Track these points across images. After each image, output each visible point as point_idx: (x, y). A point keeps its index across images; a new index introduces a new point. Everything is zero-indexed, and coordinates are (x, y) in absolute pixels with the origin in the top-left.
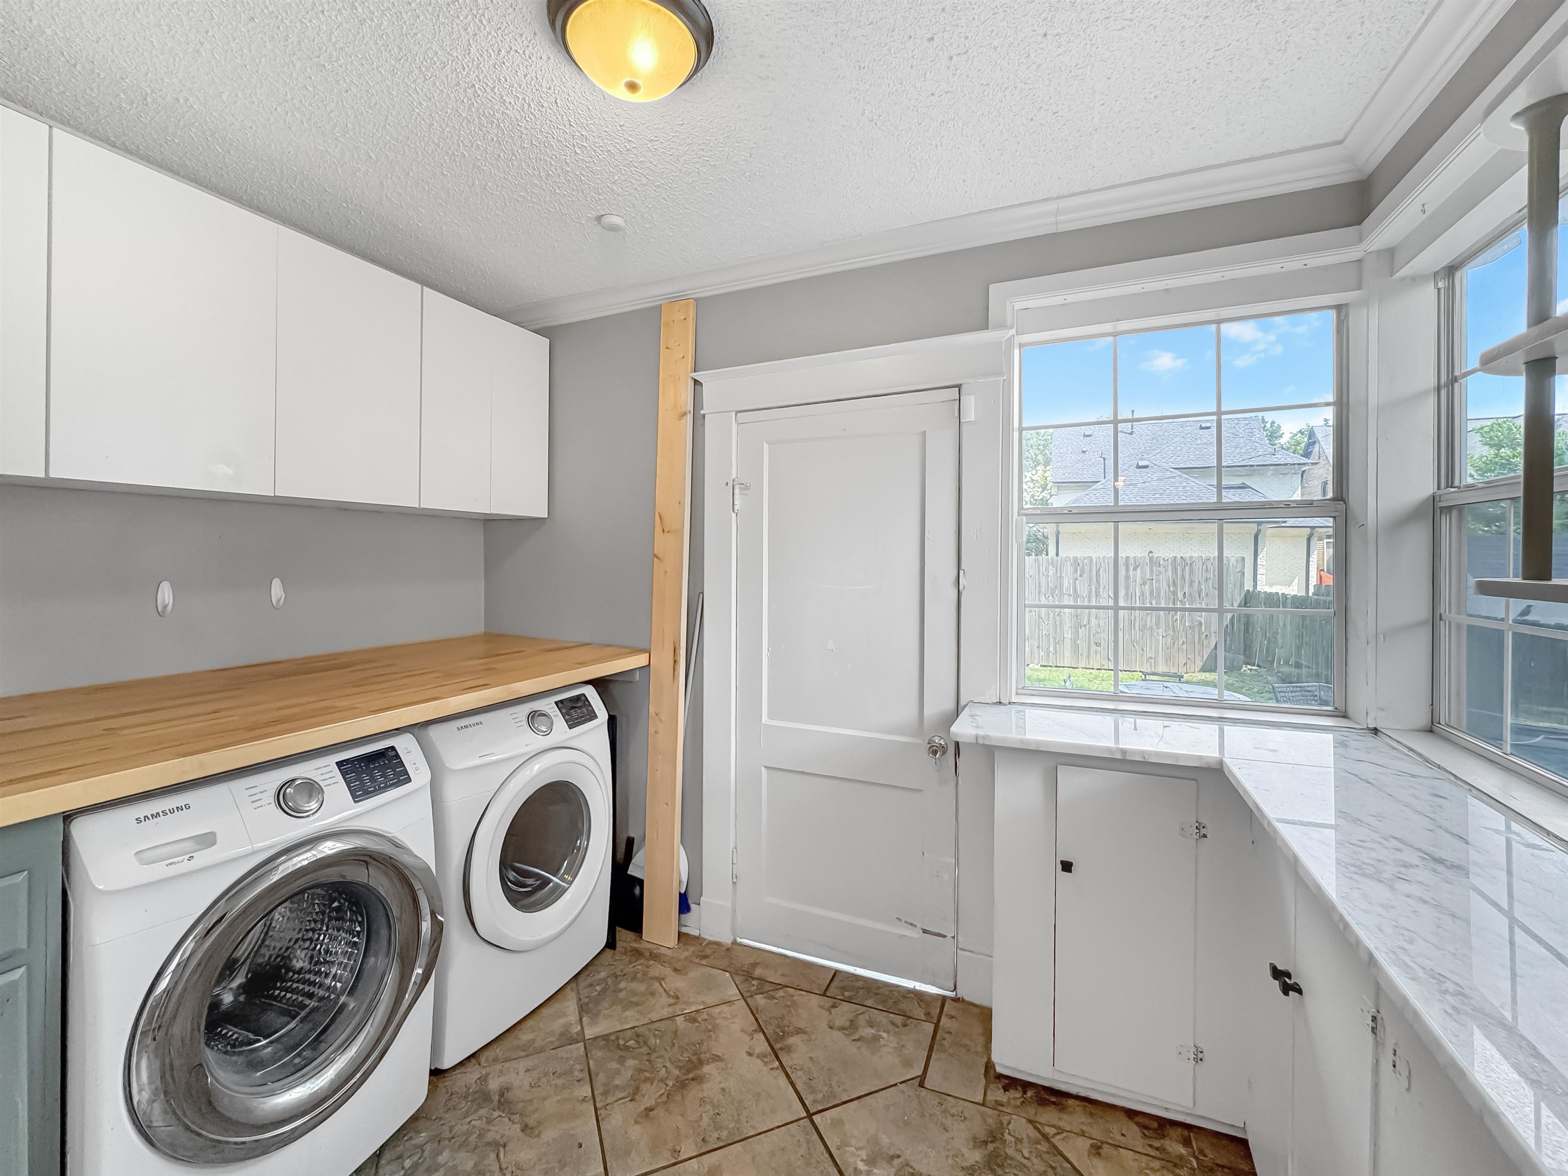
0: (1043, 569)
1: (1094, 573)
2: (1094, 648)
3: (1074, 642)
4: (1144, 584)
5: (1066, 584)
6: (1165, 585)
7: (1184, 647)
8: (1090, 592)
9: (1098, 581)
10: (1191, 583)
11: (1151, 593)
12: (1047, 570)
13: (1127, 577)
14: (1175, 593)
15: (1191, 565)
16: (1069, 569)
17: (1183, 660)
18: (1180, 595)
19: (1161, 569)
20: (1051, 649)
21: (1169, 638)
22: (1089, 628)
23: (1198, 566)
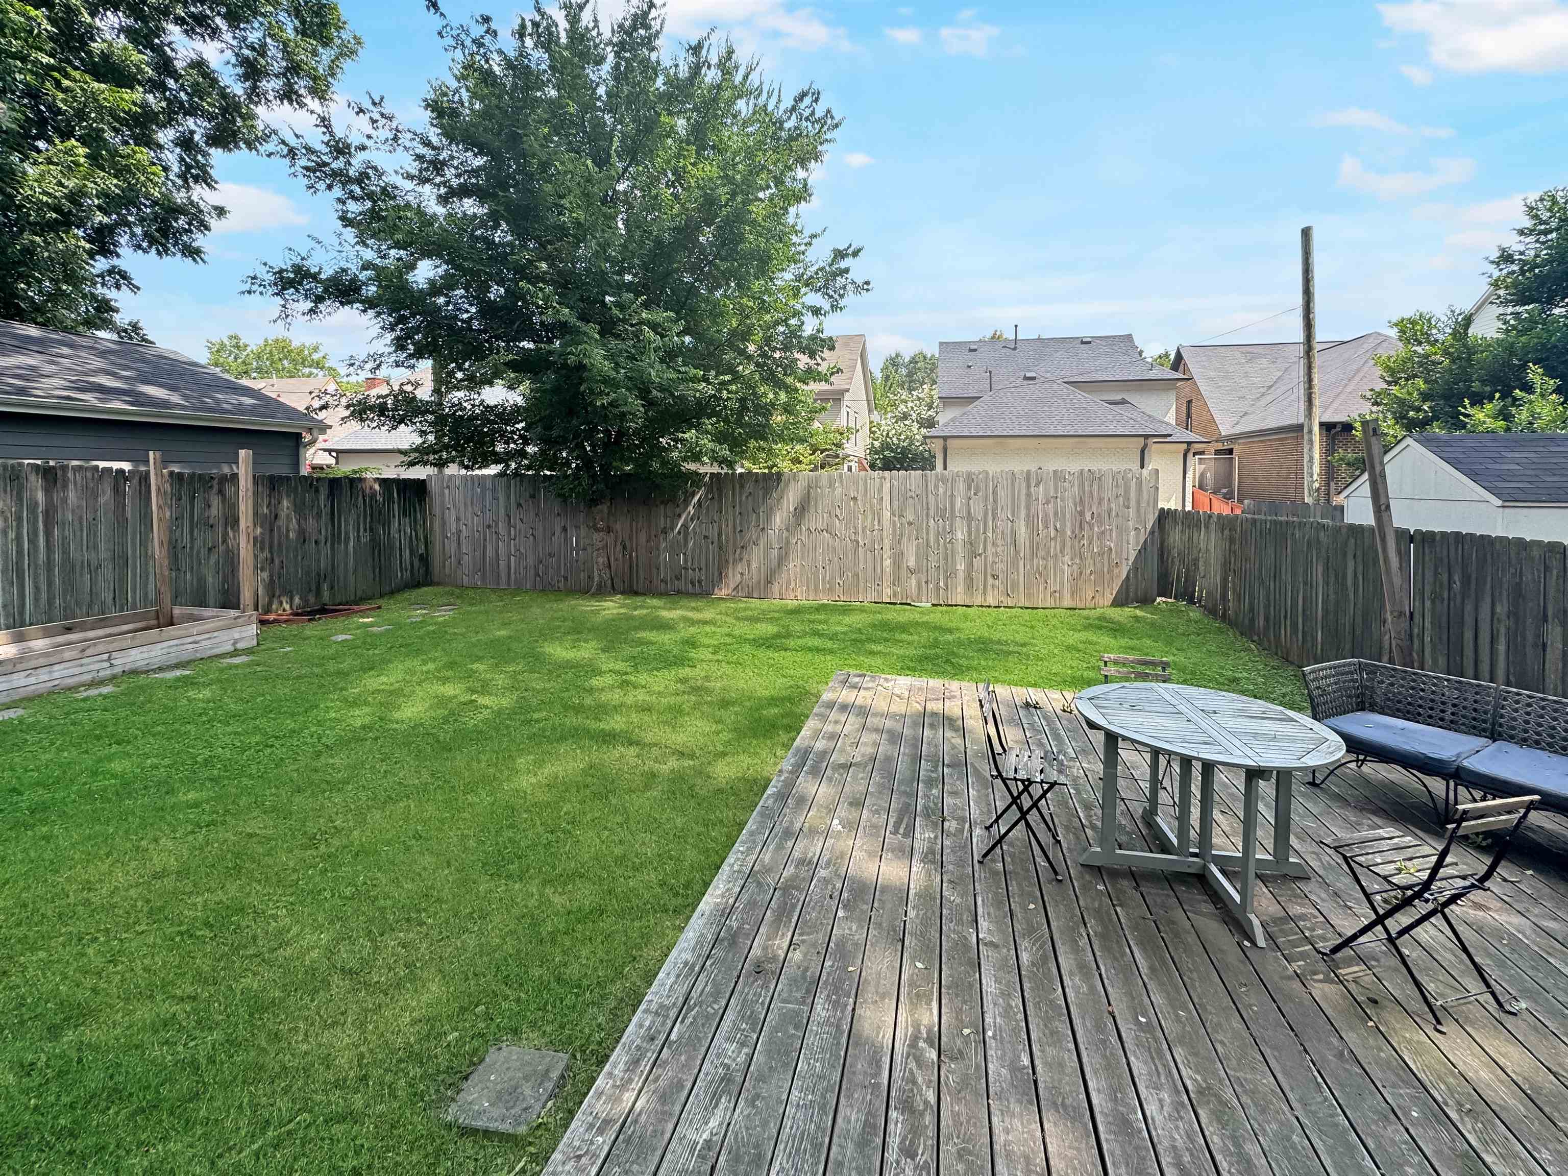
0: (931, 487)
1: (991, 491)
2: (990, 581)
3: (969, 577)
4: (1048, 502)
5: (958, 505)
6: (1071, 504)
7: (1092, 577)
8: (986, 514)
9: (995, 501)
10: (1100, 501)
11: (1056, 514)
12: (936, 487)
13: (1029, 495)
14: (1082, 513)
15: (1100, 479)
16: (961, 486)
17: (1090, 593)
18: (1088, 516)
19: (1066, 484)
20: (942, 584)
21: (1075, 567)
22: (986, 557)
23: (1108, 482)
